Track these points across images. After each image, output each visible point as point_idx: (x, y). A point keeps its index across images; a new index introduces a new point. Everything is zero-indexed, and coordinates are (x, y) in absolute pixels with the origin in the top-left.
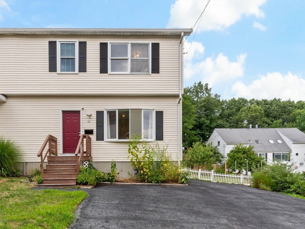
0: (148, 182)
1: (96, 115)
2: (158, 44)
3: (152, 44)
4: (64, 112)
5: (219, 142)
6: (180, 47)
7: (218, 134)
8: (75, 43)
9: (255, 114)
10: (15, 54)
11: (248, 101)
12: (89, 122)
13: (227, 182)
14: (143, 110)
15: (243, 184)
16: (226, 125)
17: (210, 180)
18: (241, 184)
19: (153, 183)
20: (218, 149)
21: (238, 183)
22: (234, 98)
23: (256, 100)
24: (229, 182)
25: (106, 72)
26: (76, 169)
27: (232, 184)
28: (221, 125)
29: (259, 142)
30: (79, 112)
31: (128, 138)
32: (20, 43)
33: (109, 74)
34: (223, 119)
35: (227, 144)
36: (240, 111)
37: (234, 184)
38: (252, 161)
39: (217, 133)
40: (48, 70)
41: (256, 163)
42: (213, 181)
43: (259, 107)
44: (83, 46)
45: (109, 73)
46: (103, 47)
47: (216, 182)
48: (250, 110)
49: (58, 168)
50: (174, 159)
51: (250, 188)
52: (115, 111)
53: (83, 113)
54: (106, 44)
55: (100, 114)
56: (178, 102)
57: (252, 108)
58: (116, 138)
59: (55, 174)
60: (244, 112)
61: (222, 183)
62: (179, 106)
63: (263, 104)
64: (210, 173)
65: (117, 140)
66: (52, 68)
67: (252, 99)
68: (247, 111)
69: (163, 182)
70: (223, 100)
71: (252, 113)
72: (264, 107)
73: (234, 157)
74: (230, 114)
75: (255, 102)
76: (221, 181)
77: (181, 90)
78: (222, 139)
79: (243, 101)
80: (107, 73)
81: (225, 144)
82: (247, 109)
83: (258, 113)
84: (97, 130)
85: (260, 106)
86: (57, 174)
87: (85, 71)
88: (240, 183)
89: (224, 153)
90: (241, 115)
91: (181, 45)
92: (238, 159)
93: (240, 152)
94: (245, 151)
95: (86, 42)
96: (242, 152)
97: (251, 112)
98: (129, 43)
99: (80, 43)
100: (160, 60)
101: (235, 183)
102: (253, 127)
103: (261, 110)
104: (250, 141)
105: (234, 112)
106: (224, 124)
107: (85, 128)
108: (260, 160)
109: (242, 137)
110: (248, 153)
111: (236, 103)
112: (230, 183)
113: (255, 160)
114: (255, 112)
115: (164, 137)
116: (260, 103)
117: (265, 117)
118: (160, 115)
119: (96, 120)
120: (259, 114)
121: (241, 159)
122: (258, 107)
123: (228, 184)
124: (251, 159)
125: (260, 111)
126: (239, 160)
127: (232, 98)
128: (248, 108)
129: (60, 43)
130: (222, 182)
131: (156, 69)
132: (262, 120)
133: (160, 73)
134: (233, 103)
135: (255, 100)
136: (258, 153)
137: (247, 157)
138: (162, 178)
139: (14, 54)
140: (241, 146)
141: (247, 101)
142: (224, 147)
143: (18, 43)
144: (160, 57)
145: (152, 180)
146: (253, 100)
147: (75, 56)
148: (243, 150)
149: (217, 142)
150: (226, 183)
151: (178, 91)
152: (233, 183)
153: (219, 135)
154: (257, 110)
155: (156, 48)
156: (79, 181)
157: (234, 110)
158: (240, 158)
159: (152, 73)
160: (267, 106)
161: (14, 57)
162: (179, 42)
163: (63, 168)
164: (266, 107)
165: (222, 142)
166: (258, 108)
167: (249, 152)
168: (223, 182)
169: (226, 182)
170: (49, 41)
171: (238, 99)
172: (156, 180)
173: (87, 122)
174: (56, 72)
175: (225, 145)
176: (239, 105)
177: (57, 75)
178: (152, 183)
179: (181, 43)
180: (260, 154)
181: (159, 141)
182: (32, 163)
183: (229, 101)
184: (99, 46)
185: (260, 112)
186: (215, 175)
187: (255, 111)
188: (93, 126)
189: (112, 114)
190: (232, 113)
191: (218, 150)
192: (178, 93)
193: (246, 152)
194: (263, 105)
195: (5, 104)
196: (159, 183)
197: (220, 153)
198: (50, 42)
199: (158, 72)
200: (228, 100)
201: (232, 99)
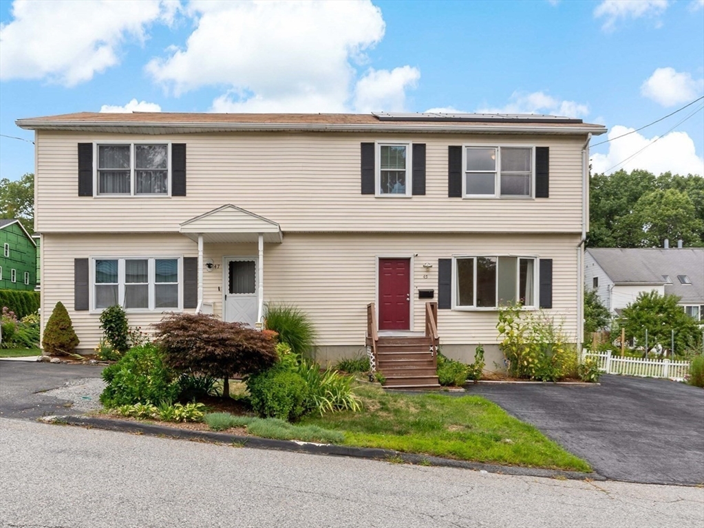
0: (535, 380)
1: (437, 266)
2: (547, 149)
3: (537, 148)
4: (382, 260)
5: (596, 280)
6: (584, 154)
7: (594, 262)
8: (407, 146)
9: (674, 212)
10: (304, 165)
11: (656, 178)
12: (425, 277)
13: (638, 373)
14: (518, 259)
15: (670, 378)
16: (605, 235)
17: (604, 369)
18: (664, 377)
19: (544, 381)
20: (597, 296)
21: (659, 376)
22: (622, 170)
23: (674, 176)
24: (641, 374)
25: (460, 195)
26: (432, 361)
27: (648, 377)
28: (595, 236)
29: (687, 281)
30: (408, 260)
31: (494, 305)
32: (311, 146)
33: (464, 199)
34: (599, 220)
35: (616, 285)
36: (639, 202)
37: (651, 378)
38: (678, 328)
39: (592, 258)
40: (360, 192)
41: (686, 331)
42: (611, 373)
43: (684, 196)
44: (419, 151)
45: (463, 197)
46: (455, 153)
47: (617, 373)
48: (663, 201)
49: (395, 358)
50: (571, 340)
51: (684, 386)
52: (472, 260)
53: (416, 262)
54: (460, 148)
55: (444, 264)
56: (577, 244)
57: (666, 196)
58: (472, 305)
59: (396, 368)
60: (648, 207)
61: (628, 376)
62: (579, 251)
63: (691, 188)
64: (605, 356)
65: (474, 307)
66: (367, 188)
67: (664, 173)
68: (655, 203)
69: (560, 379)
70: (596, 174)
71: (667, 210)
72: (694, 194)
73: (639, 318)
74: (613, 208)
75: (673, 180)
76: (625, 372)
77: (584, 225)
78: (604, 274)
79: (643, 179)
80: (461, 197)
81: (612, 284)
82: (655, 198)
83: (681, 210)
84: (439, 290)
85: (685, 193)
86: (399, 368)
87: (424, 194)
88: (662, 377)
89: (609, 304)
90: (642, 213)
91: (584, 151)
92: (648, 322)
93: (653, 307)
94: (662, 307)
95: (425, 144)
96: (657, 310)
97: (666, 206)
98: (497, 147)
99: (415, 146)
100: (550, 175)
101: (653, 376)
102: (671, 246)
103: (687, 202)
104: (665, 277)
105: (624, 203)
106: (601, 234)
107: (419, 288)
108: (694, 325)
109: (648, 268)
110: (670, 310)
111: (628, 182)
112: (643, 376)
113: (684, 326)
114: (674, 206)
115: (553, 302)
116: (683, 184)
117: (696, 218)
118: (547, 265)
119: (437, 273)
120: (683, 212)
121: (656, 323)
122: (681, 196)
123: (640, 377)
124: (676, 323)
125: (686, 205)
126: (651, 326)
127: (619, 170)
128: (658, 196)
129: (380, 146)
130: (627, 373)
131: (543, 191)
132: (689, 225)
133: (550, 197)
134: (622, 184)
135: (672, 176)
136: (683, 305)
137: (667, 319)
138: (557, 373)
139: (301, 165)
140: (654, 296)
141: (654, 177)
142: (609, 291)
143: (308, 146)
144: (550, 171)
145: (542, 376)
146: (668, 175)
147: (405, 168)
148: (658, 304)
149: (592, 280)
150: (635, 375)
151: (580, 226)
152: (649, 375)
153: (595, 264)
154: (680, 202)
155: (543, 155)
156: (443, 381)
157: (624, 200)
158: (653, 322)
159: (537, 196)
160: (701, 191)
161: (301, 169)
162: (582, 145)
163: (404, 358)
164: (698, 194)
165: (604, 281)
166: (680, 198)
167: (671, 308)
168: (630, 374)
169: (635, 373)
170: (362, 143)
171: (632, 174)
172: (548, 376)
173: (422, 277)
174: (374, 194)
175: (611, 286)
176: (634, 187)
177: (374, 199)
178: (542, 381)
179: (585, 148)
180: (690, 308)
181: (545, 310)
182: (325, 348)
183: (612, 176)
184: (447, 151)
185: (685, 208)
186: (613, 361)
187: (676, 204)
188: (432, 284)
189: (465, 264)
190: (620, 206)
191: (598, 298)
192: (580, 230)
193: (666, 310)
194: (693, 189)
195: (280, 247)
196: (553, 381)
197: (602, 305)
198: (363, 145)
199: (546, 196)
200: (607, 174)
201: (617, 173)
